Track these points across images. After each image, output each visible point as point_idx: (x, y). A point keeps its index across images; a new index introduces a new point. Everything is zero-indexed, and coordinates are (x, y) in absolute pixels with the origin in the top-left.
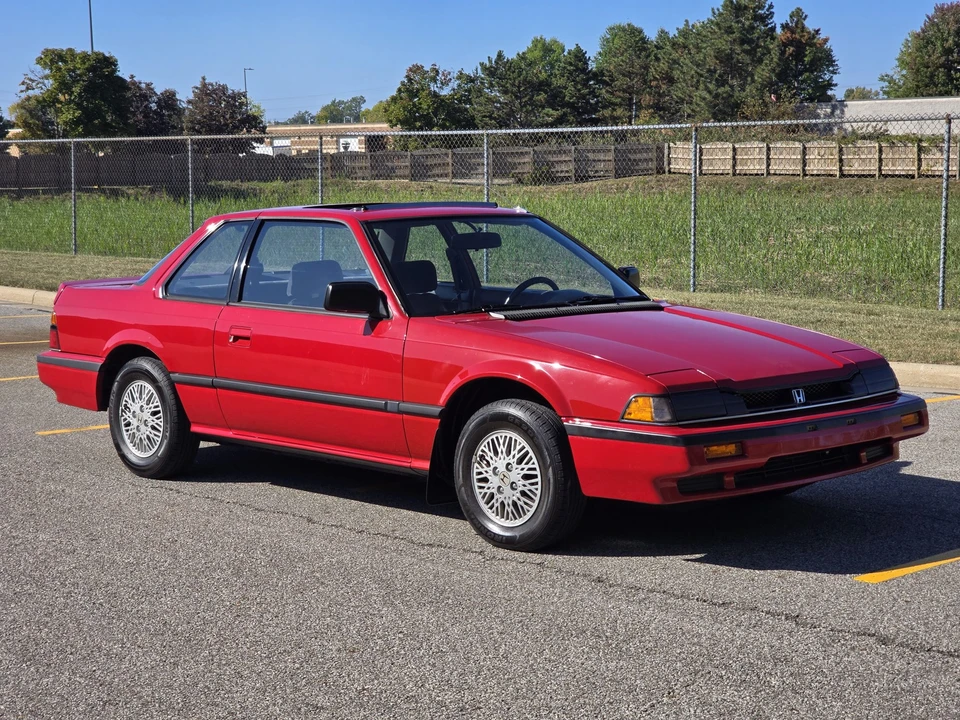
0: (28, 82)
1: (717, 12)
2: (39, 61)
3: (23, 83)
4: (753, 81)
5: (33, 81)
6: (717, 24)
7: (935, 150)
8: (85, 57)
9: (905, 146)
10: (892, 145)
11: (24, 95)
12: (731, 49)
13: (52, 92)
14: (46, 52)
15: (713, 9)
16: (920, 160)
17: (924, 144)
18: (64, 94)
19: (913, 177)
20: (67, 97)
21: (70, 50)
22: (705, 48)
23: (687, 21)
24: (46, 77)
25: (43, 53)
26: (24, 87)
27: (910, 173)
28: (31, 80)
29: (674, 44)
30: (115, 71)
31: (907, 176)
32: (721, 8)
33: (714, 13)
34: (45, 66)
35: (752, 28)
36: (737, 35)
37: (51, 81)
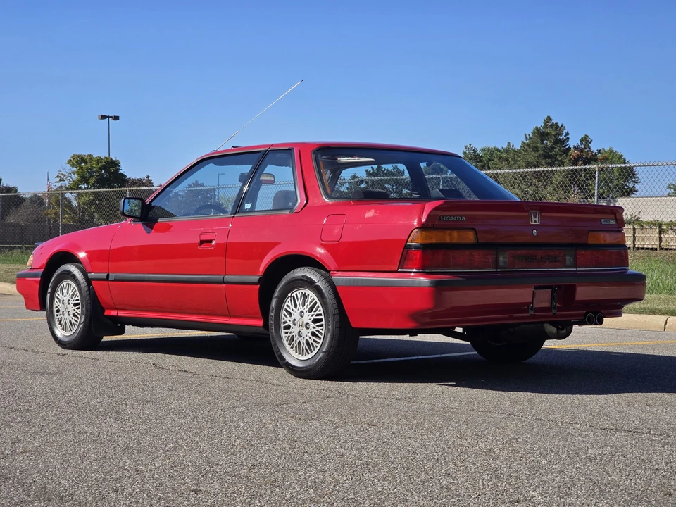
0: (61, 176)
1: (528, 137)
2: (69, 162)
3: (58, 177)
4: (551, 183)
5: (65, 175)
6: (528, 145)
7: (670, 232)
8: (99, 160)
9: (651, 228)
10: (642, 227)
11: (58, 185)
12: (537, 162)
13: (76, 183)
14: (74, 157)
15: (525, 135)
16: (660, 238)
17: (664, 227)
18: (84, 184)
19: (656, 249)
20: (86, 186)
21: (90, 155)
22: (519, 161)
23: (509, 143)
24: (74, 173)
25: (72, 157)
26: (58, 179)
27: (655, 247)
28: (63, 175)
29: (500, 158)
30: (119, 169)
31: (652, 249)
32: (531, 134)
33: (526, 137)
34: (73, 165)
35: (552, 148)
36: (541, 152)
37: (76, 176)
